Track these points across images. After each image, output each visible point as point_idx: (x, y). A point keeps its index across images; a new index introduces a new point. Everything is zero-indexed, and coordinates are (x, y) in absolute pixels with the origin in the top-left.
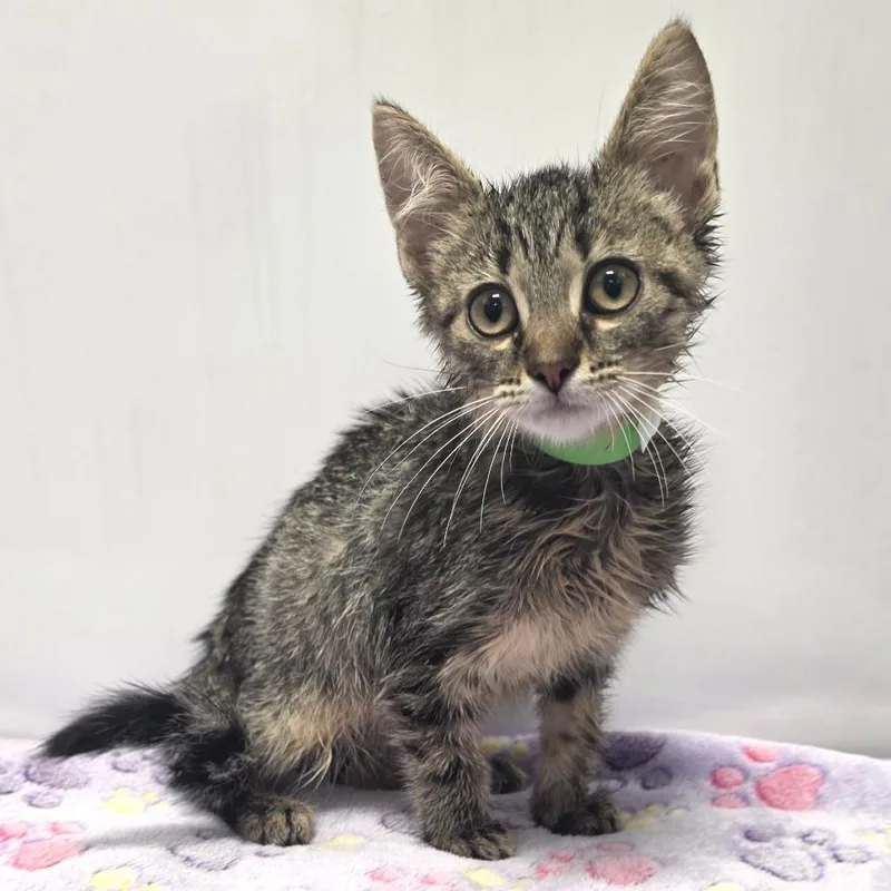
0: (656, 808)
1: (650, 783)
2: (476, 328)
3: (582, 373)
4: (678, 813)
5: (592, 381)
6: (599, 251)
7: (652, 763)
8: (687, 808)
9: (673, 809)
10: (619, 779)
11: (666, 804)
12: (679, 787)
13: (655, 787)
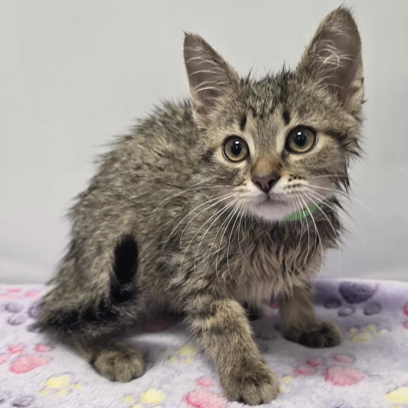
0: (372, 327)
1: (369, 311)
2: (227, 157)
3: (283, 182)
4: (384, 332)
5: (289, 187)
6: (294, 122)
7: (370, 300)
8: (389, 329)
9: (382, 329)
10: (352, 308)
11: (377, 324)
12: (384, 315)
13: (372, 314)
